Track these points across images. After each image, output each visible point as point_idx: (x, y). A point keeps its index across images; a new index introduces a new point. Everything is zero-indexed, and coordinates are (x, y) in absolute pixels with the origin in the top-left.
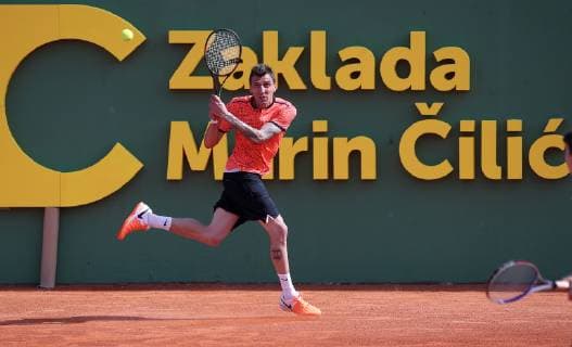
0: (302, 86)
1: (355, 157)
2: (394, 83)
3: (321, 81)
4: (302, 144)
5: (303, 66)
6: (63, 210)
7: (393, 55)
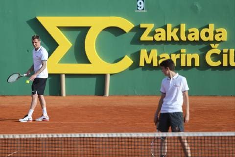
0: (178, 39)
1: (193, 60)
2: (205, 39)
3: (183, 38)
4: (178, 56)
5: (178, 34)
6: (111, 75)
7: (204, 31)
